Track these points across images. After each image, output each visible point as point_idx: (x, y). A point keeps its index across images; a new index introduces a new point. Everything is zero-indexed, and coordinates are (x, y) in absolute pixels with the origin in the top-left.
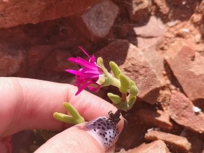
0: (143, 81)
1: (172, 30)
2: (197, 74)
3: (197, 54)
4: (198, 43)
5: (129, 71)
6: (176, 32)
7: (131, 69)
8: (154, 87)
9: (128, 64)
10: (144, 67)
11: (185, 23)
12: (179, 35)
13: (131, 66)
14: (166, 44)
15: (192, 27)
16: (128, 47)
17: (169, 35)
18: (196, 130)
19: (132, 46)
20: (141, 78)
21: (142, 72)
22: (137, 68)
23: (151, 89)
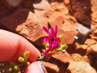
0: (35, 32)
1: (54, 7)
2: (65, 31)
3: (66, 20)
4: (66, 15)
5: (28, 27)
6: (55, 9)
7: (29, 25)
8: (41, 36)
9: (27, 22)
10: (36, 25)
11: (60, 4)
12: (57, 10)
13: (30, 24)
15: (64, 7)
16: (28, 13)
17: (52, 10)
19: (31, 13)
20: (34, 30)
21: (35, 27)
22: (33, 25)
23: (39, 37)
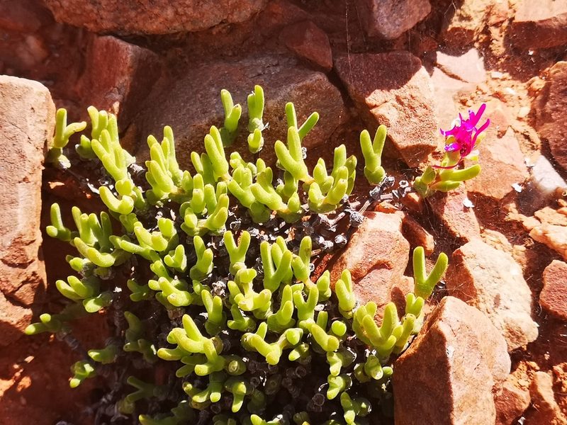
0: (415, 125)
1: (493, 83)
2: (495, 157)
3: (510, 132)
4: (520, 119)
5: (402, 103)
6: (497, 89)
7: (405, 102)
8: (426, 142)
9: (404, 92)
10: (425, 107)
11: (517, 83)
12: (498, 95)
13: (409, 97)
14: (472, 99)
15: (524, 94)
16: (416, 70)
17: (485, 89)
18: (453, 229)
19: (423, 71)
20: (414, 120)
21: (420, 111)
22: (416, 104)
23: (420, 142)
